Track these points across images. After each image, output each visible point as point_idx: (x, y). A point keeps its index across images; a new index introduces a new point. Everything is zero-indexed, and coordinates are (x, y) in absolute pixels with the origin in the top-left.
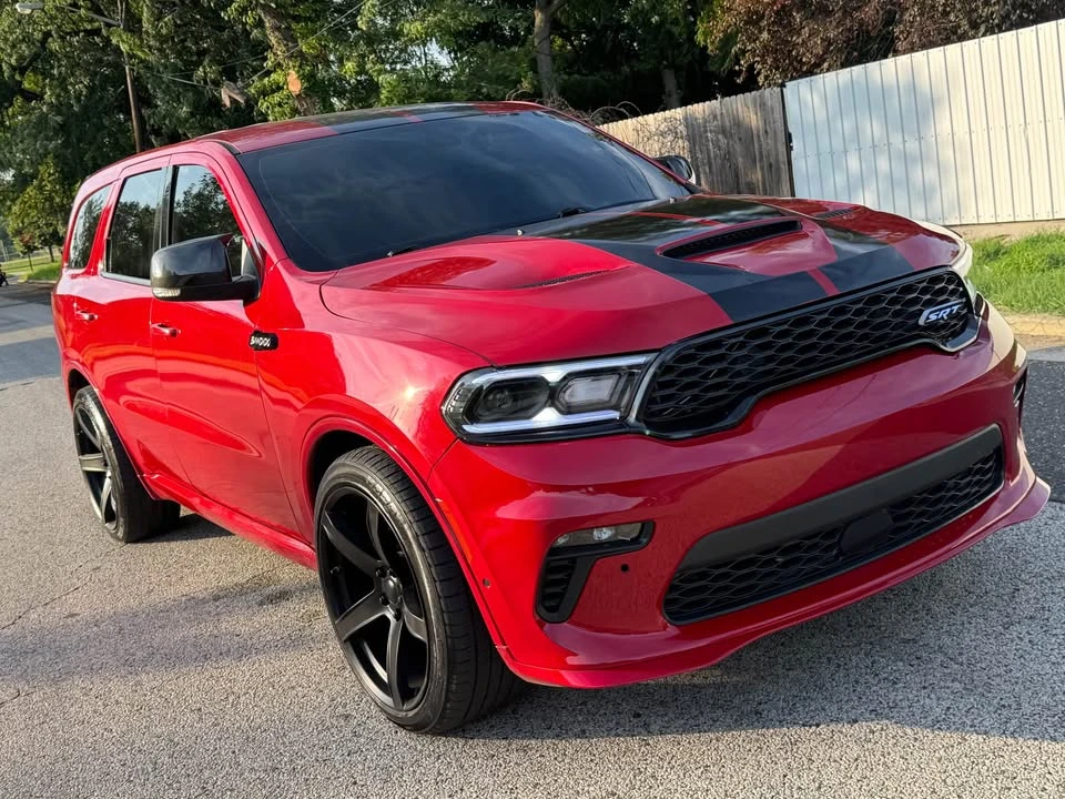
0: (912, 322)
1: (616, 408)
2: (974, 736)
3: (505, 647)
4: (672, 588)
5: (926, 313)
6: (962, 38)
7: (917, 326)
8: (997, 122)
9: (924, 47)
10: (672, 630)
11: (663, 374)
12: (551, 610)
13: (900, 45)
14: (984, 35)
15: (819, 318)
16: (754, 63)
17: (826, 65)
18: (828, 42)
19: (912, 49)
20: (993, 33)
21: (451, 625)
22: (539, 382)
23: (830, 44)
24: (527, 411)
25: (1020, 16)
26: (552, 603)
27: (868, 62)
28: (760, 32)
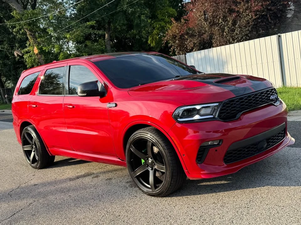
0: (269, 98)
1: (212, 115)
2: (292, 187)
3: (187, 171)
4: (225, 156)
5: (271, 96)
6: (230, 43)
7: (269, 99)
8: (244, 64)
9: (220, 46)
10: (225, 165)
11: (223, 107)
12: (199, 161)
13: (214, 45)
14: (236, 43)
15: (252, 96)
16: (174, 49)
17: (194, 50)
18: (194, 44)
19: (217, 46)
20: (238, 42)
21: (173, 167)
22: (195, 109)
23: (195, 44)
24: (192, 116)
25: (246, 38)
26: (199, 159)
27: (205, 49)
28: (176, 41)
